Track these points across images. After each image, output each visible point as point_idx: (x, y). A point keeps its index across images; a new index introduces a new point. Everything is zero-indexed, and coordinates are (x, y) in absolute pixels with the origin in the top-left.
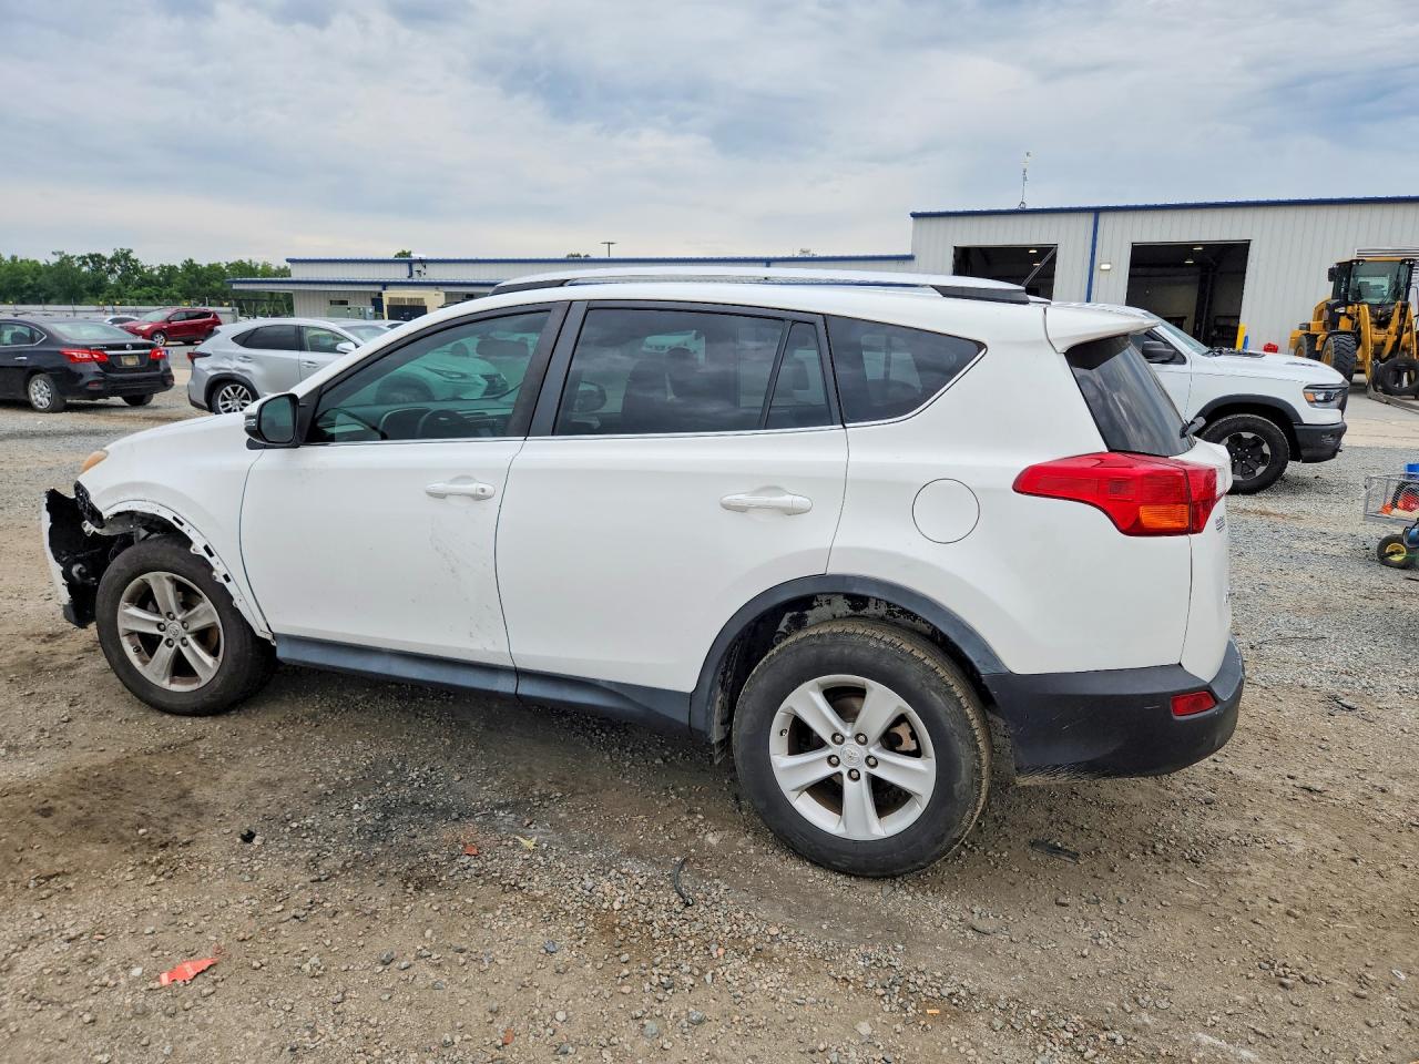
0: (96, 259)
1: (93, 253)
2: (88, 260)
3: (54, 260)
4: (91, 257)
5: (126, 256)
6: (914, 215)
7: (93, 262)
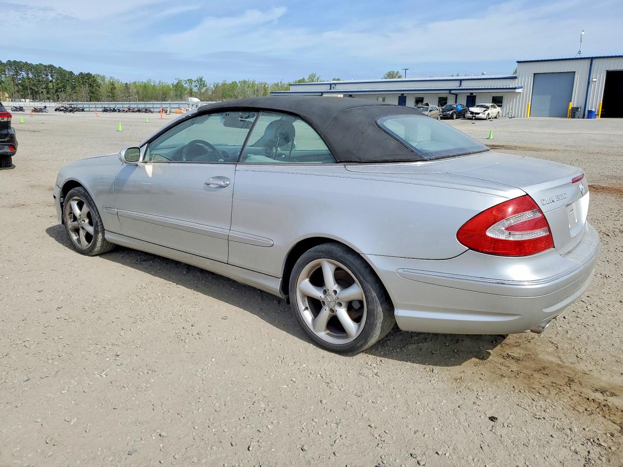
0: (190, 81)
1: (190, 79)
2: (187, 81)
3: (176, 82)
5: (201, 80)
6: (518, 62)
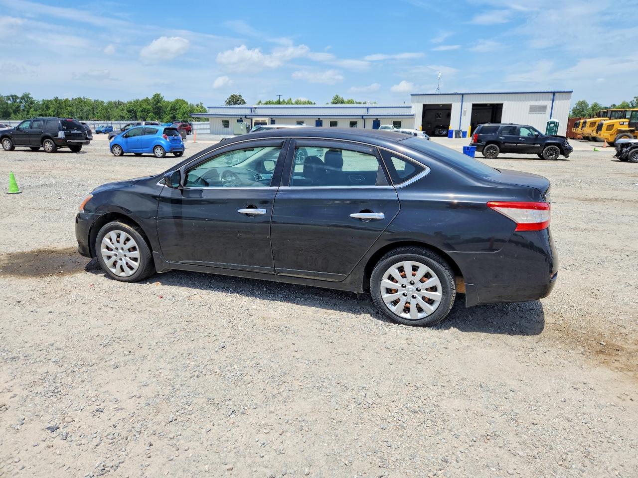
0: (14, 98)
2: (11, 98)
4: (12, 96)
5: (27, 96)
7: (13, 98)
